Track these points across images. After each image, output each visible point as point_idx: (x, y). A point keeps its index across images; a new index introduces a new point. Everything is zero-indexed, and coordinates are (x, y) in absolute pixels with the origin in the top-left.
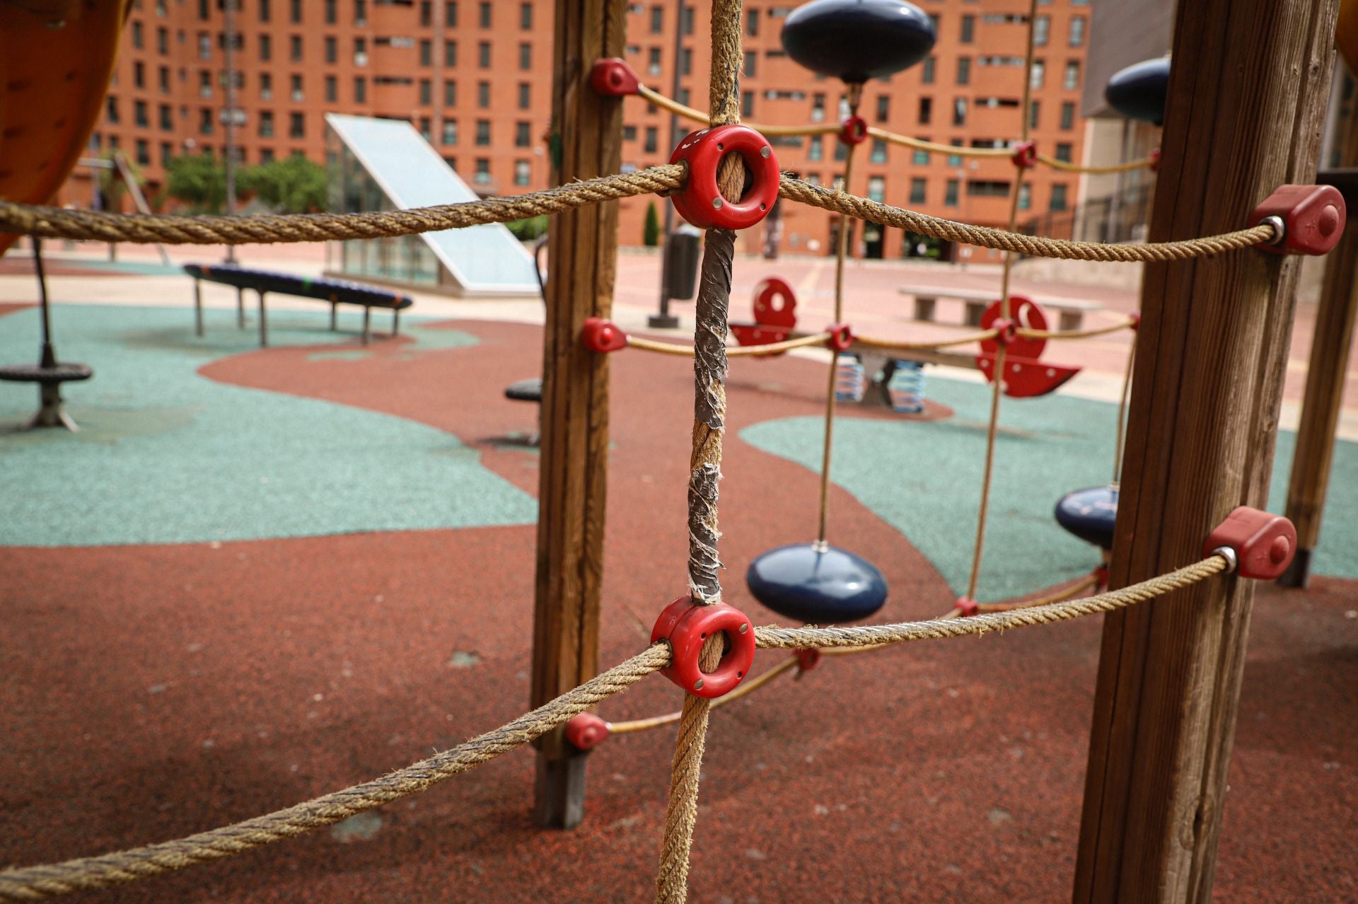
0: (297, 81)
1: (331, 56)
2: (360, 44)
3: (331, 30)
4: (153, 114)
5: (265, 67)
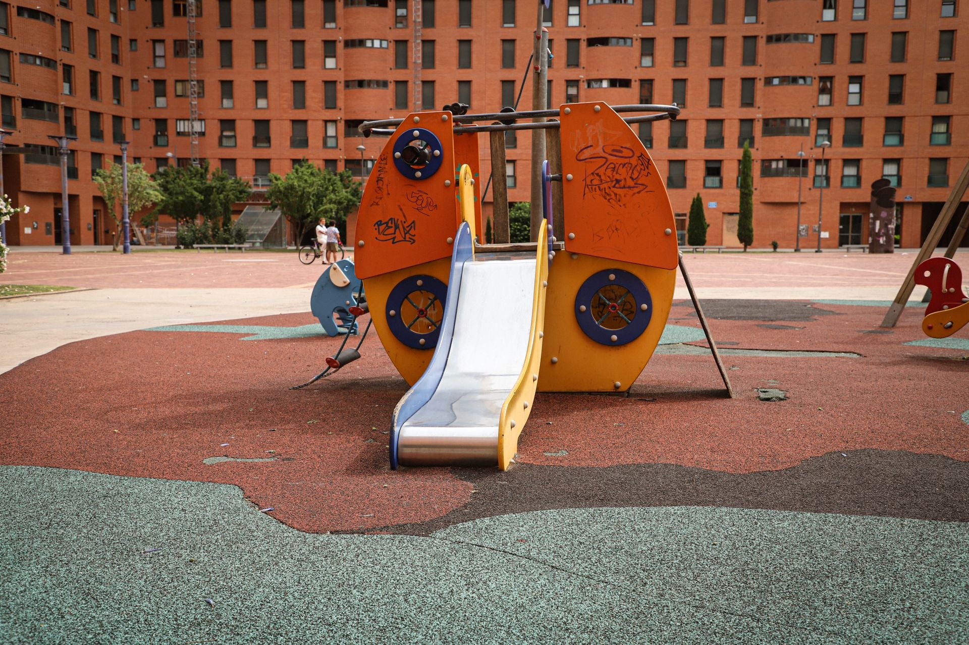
0: (261, 88)
1: (299, 61)
2: (329, 48)
3: (299, 34)
4: (107, 126)
5: (227, 75)
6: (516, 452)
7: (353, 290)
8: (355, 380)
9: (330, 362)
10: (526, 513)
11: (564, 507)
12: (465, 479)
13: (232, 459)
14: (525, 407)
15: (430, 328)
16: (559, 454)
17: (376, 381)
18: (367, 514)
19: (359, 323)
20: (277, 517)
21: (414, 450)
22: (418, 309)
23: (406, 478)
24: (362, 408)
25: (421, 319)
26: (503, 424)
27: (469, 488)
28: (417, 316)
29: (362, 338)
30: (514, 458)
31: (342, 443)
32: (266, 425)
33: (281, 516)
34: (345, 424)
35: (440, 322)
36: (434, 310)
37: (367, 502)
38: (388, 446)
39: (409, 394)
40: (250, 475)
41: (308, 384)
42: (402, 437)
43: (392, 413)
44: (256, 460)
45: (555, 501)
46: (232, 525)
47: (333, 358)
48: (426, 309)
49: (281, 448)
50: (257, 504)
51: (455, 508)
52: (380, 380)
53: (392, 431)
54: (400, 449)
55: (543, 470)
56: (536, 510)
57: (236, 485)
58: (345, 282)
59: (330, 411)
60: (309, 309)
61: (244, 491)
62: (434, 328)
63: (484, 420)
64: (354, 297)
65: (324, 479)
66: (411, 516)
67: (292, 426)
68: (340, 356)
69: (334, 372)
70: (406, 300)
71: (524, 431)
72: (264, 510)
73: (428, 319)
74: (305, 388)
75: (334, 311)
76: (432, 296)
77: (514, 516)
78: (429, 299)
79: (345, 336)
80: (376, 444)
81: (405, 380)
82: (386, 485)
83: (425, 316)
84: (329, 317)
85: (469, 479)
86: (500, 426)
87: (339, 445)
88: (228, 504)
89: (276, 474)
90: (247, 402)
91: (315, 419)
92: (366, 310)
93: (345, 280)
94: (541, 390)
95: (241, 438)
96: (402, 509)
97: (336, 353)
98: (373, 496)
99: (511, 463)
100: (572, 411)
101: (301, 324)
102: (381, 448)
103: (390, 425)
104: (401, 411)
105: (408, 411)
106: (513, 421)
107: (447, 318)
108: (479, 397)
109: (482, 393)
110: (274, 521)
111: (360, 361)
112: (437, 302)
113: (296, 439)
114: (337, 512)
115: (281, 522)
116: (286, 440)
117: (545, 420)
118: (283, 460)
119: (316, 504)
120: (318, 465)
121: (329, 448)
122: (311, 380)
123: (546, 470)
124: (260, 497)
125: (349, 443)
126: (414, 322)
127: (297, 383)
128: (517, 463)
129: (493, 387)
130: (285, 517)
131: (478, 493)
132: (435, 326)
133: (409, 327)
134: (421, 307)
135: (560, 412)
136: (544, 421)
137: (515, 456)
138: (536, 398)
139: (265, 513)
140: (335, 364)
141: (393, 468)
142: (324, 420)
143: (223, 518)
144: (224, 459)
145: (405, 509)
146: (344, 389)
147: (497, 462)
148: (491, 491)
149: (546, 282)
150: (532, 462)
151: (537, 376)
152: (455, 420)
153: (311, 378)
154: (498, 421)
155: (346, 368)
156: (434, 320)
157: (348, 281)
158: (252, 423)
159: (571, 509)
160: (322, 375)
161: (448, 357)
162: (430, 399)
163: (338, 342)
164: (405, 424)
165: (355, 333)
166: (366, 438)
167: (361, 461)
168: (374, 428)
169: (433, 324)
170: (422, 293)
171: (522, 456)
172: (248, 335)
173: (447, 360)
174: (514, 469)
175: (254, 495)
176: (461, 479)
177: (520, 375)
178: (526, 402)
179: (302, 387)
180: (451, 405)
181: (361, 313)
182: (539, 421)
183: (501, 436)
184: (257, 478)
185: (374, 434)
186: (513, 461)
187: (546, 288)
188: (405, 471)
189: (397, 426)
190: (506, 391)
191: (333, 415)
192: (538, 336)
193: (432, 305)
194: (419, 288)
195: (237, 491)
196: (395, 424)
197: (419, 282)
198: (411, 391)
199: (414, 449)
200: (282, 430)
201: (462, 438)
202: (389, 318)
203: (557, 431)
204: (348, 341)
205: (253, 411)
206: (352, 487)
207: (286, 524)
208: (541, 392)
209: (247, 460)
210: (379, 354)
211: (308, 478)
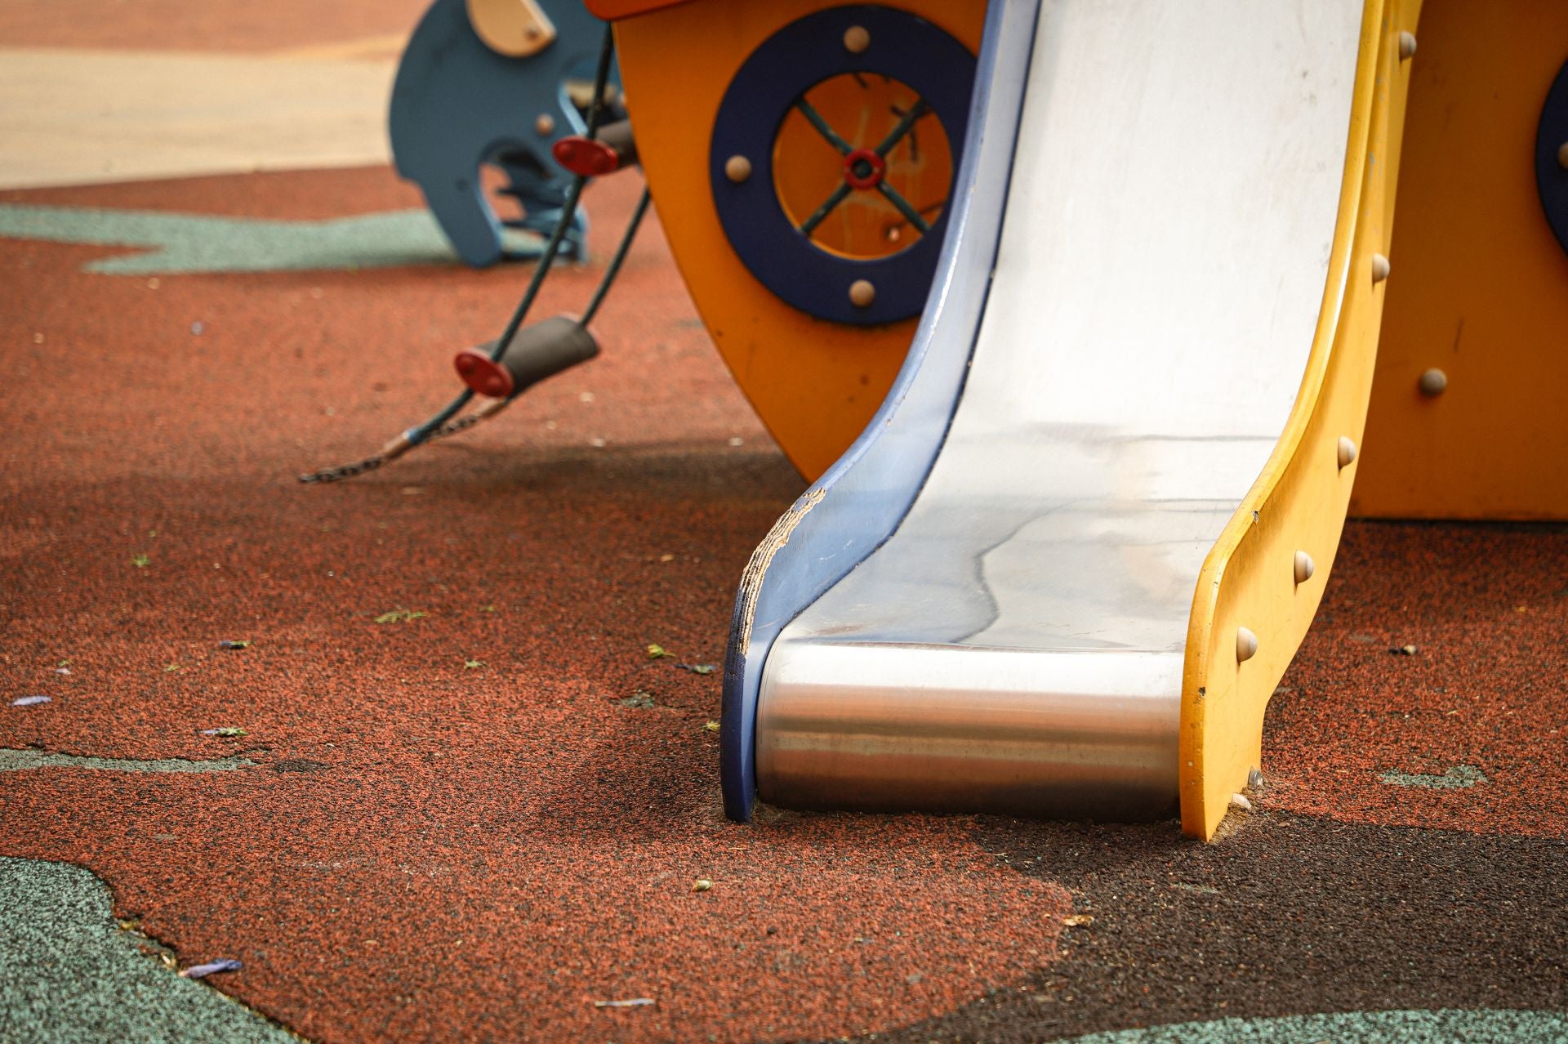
6: (1257, 766)
7: (571, 71)
8: (577, 449)
9: (474, 373)
10: (1299, 1018)
11: (1470, 1000)
12: (1038, 871)
13: (64, 761)
14: (1301, 576)
15: (894, 235)
16: (1444, 782)
17: (662, 459)
18: (626, 996)
19: (591, 213)
20: (255, 998)
21: (822, 743)
22: (846, 152)
23: (790, 856)
24: (603, 566)
25: (857, 197)
26: (1205, 646)
27: (1053, 906)
28: (841, 183)
29: (603, 275)
30: (1250, 789)
31: (522, 706)
32: (205, 627)
33: (270, 997)
34: (535, 629)
35: (937, 213)
36: (915, 158)
37: (626, 946)
38: (712, 725)
39: (808, 509)
40: (139, 825)
41: (377, 463)
42: (776, 686)
43: (733, 589)
44: (165, 768)
45: (1425, 977)
46: (65, 1026)
47: (486, 355)
48: (883, 152)
49: (268, 718)
50: (169, 946)
51: (993, 985)
52: (681, 453)
53: (733, 661)
54: (764, 736)
55: (1373, 846)
56: (1342, 1010)
57: (80, 866)
58: (532, 35)
59: (472, 572)
60: (377, 149)
61: (113, 888)
62: (914, 237)
63: (1117, 627)
64: (574, 101)
65: (446, 851)
66: (809, 1013)
67: (312, 630)
68: (514, 349)
69: (490, 414)
70: (796, 115)
71: (1291, 677)
72: (200, 969)
73: (889, 196)
74: (366, 476)
75: (485, 156)
76: (905, 100)
77: (1248, 1027)
78: (895, 111)
79: (535, 267)
80: (666, 716)
81: (787, 457)
82: (706, 883)
83: (878, 184)
84: (467, 186)
85: (1053, 867)
86: (1191, 651)
87: (511, 712)
88: (48, 941)
89: (250, 825)
90: (124, 526)
91: (408, 604)
92: (629, 156)
93: (531, 26)
94: (1370, 509)
95: (101, 673)
96: (772, 982)
97: (498, 335)
98: (652, 924)
99: (1232, 808)
100: (1509, 603)
101: (346, 209)
102: (685, 733)
103: (721, 640)
104: (771, 578)
105: (802, 578)
106: (1247, 634)
107: (972, 191)
108: (1101, 527)
109: (1113, 511)
110: (239, 1017)
111: (592, 370)
112: (931, 128)
113: (332, 684)
114: (500, 985)
115: (272, 1019)
116: (289, 686)
117: (1386, 637)
118: (278, 769)
119: (416, 951)
120: (424, 794)
121: (467, 725)
122: (389, 446)
123: (1385, 843)
124: (184, 918)
125: (551, 704)
126: (830, 206)
127: (332, 456)
128: (1261, 810)
129: (1162, 489)
130: (287, 1001)
131: (1094, 929)
132: (919, 227)
133: (809, 230)
134: (857, 144)
135: (1449, 603)
136: (1380, 641)
137: (1251, 781)
138: (1345, 541)
139: (204, 980)
140: (494, 381)
141: (734, 813)
142: (447, 612)
143: (29, 999)
144: (29, 760)
145: (785, 980)
146: (531, 485)
147: (1177, 801)
148: (1149, 922)
149: (1409, 38)
150: (1324, 809)
151: (1353, 445)
152: (990, 622)
153: (391, 437)
154: (1181, 631)
155: (539, 399)
156: (912, 201)
157: (546, 28)
158: (145, 613)
159: (1500, 1015)
160: (436, 427)
161: (971, 357)
162: (893, 533)
163: (508, 292)
164: (788, 632)
165: (573, 255)
166: (621, 691)
167: (601, 781)
168: (655, 649)
169: (911, 218)
170: (864, 84)
171: (1279, 782)
172: (118, 250)
173: (967, 370)
174: (1247, 832)
175: (157, 906)
176: (1016, 868)
177: (1281, 439)
178: (1303, 556)
179: (355, 471)
180: (979, 557)
181: (608, 166)
182: (1358, 638)
183: (1194, 691)
184: (169, 837)
185: (656, 673)
186: (1243, 801)
187: (1408, 63)
188: (783, 830)
189: (752, 638)
190: (1214, 508)
191: (482, 593)
192: (1364, 276)
193: (907, 139)
194: (855, 64)
195: (85, 892)
196: (747, 633)
197: (855, 38)
198: (814, 498)
199: (824, 736)
200: (272, 648)
201: (1025, 695)
202: (723, 188)
203: (1438, 682)
204: (546, 288)
205: (148, 567)
206: (564, 884)
207: (291, 1030)
208: (1368, 520)
209: (128, 766)
210: (673, 347)
211: (383, 845)
